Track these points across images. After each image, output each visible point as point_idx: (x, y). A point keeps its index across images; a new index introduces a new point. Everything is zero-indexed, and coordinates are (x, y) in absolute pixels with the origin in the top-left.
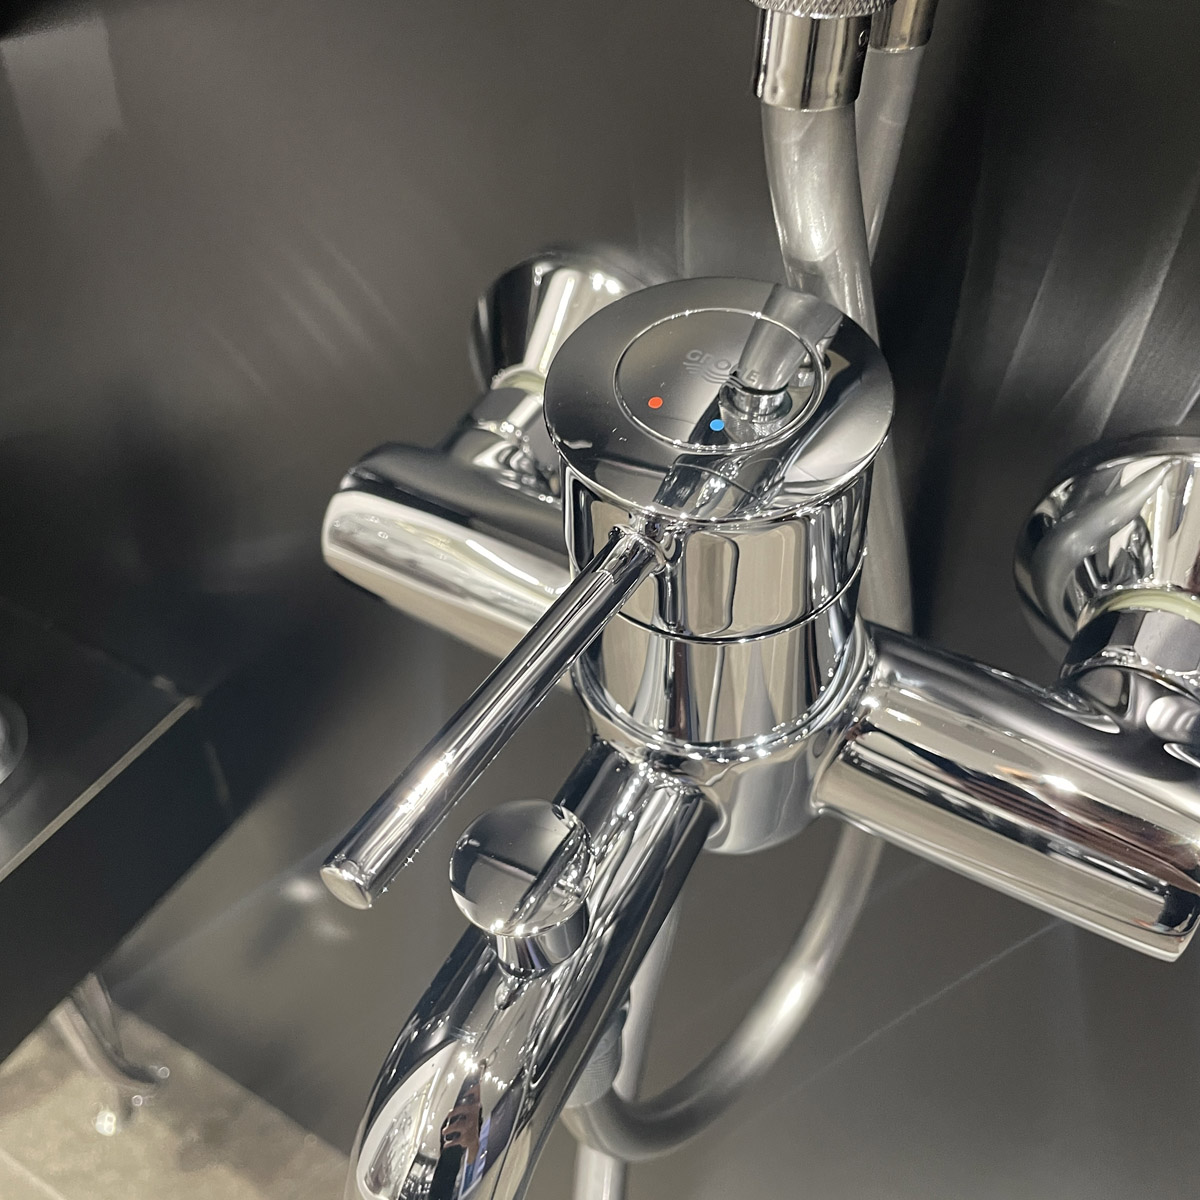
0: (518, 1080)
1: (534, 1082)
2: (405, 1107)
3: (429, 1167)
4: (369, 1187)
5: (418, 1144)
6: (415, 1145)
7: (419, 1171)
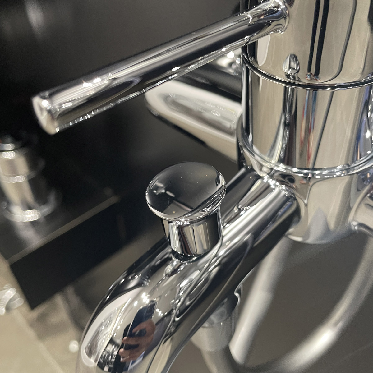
0: (170, 314)
1: (177, 317)
2: (111, 315)
3: (116, 347)
4: (87, 353)
5: (112, 333)
6: (111, 334)
7: (111, 348)
